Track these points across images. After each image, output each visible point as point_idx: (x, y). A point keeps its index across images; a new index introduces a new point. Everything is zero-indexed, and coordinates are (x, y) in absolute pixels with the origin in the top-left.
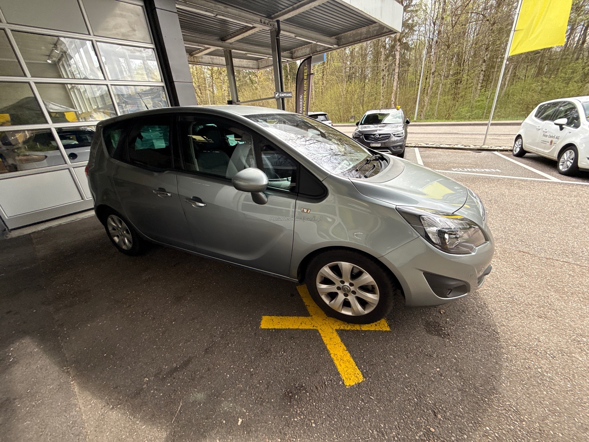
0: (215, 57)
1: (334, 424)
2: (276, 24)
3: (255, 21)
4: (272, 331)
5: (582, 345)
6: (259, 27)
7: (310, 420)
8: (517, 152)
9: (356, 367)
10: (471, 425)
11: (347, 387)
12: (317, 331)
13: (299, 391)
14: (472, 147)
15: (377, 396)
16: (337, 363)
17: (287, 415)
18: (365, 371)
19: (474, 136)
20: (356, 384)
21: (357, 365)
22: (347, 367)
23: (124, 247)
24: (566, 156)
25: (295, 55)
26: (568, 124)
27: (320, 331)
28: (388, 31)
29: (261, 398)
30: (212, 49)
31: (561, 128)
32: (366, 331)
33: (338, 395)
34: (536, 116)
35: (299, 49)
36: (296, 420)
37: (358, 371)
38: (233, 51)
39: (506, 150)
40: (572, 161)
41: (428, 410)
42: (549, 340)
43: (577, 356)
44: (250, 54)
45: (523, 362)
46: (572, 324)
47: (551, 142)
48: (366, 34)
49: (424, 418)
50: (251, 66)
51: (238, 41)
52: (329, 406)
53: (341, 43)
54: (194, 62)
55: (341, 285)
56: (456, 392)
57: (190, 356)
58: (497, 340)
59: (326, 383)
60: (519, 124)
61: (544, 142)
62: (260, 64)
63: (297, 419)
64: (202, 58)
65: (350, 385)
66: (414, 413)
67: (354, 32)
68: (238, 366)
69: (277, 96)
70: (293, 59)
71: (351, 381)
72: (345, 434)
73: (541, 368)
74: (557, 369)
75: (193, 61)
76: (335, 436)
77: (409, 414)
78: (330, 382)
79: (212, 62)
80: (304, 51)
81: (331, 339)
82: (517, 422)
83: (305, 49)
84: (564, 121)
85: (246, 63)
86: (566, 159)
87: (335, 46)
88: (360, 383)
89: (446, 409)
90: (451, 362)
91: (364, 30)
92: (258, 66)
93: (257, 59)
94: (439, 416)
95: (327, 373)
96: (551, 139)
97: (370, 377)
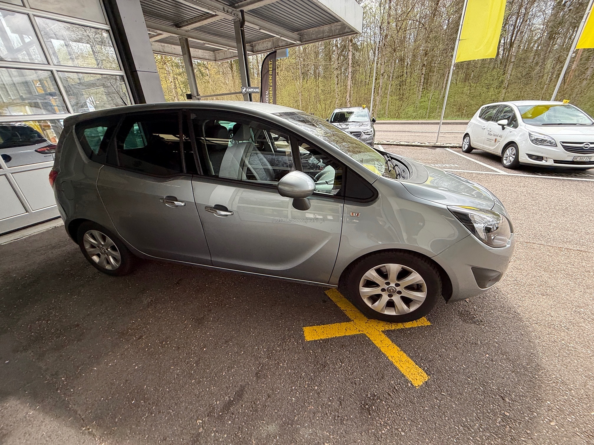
0: (166, 45)
1: (421, 428)
2: (240, 14)
3: (218, 9)
4: (320, 341)
5: (583, 315)
6: (221, 15)
7: (397, 429)
8: (466, 148)
9: (417, 366)
10: (535, 402)
11: (417, 388)
12: (364, 336)
13: (374, 401)
14: (427, 144)
15: (447, 391)
16: (397, 365)
17: (373, 429)
18: (426, 368)
19: (424, 134)
20: (423, 384)
21: (416, 364)
22: (409, 368)
23: (108, 267)
24: (509, 152)
25: (256, 48)
26: (509, 125)
27: (367, 335)
28: (349, 31)
29: (339, 417)
30: (165, 35)
31: (503, 128)
32: (410, 328)
33: (413, 398)
34: (480, 117)
35: (260, 42)
36: (383, 432)
37: (420, 370)
38: (189, 39)
39: (456, 147)
40: (514, 157)
41: (495, 396)
42: (558, 314)
43: (583, 325)
44: (209, 44)
45: (549, 337)
46: (568, 297)
47: (496, 140)
48: (328, 32)
49: (495, 405)
50: (207, 57)
51: (196, 29)
52: (409, 411)
53: (303, 40)
55: (386, 287)
56: (510, 373)
57: (241, 385)
58: (520, 320)
59: (396, 388)
60: (467, 124)
61: (489, 140)
62: (217, 56)
63: (384, 430)
65: (419, 385)
67: (316, 29)
68: (300, 387)
69: (244, 90)
70: (254, 52)
71: (418, 381)
72: (435, 436)
73: (563, 340)
74: (575, 339)
76: (427, 440)
77: (482, 403)
78: (399, 386)
79: (163, 50)
80: (265, 45)
81: (381, 341)
82: (567, 391)
83: (267, 43)
84: (505, 122)
85: (202, 54)
86: (508, 154)
87: (298, 42)
88: (426, 382)
89: (510, 392)
90: (495, 346)
91: (326, 28)
92: (215, 57)
93: (214, 50)
94: (507, 400)
95: (393, 377)
96: (495, 137)
97: (434, 374)
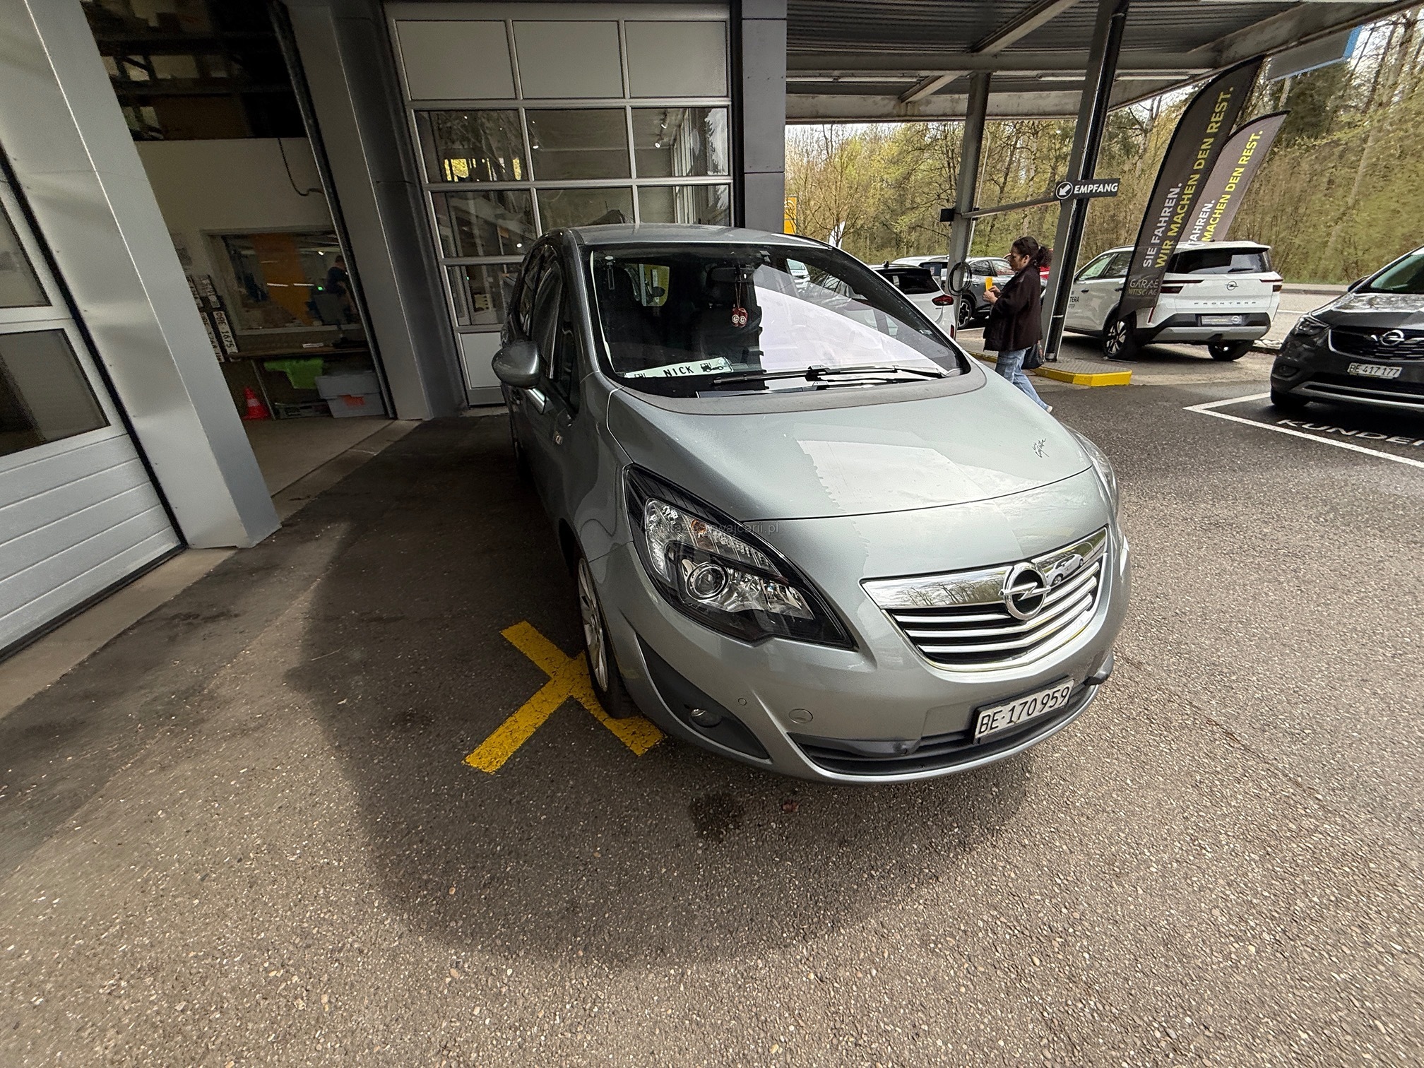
0: (963, 96)
1: (389, 778)
4: (506, 644)
7: (381, 754)
9: (510, 754)
11: (462, 762)
12: (549, 679)
13: (420, 722)
15: (472, 800)
16: (501, 729)
17: (376, 731)
18: (511, 766)
20: (476, 768)
21: (515, 752)
22: (501, 744)
27: (550, 683)
29: (386, 698)
30: (949, 77)
32: (605, 729)
33: (442, 760)
36: (374, 742)
37: (504, 760)
38: (999, 73)
44: (1053, 75)
52: (416, 761)
54: (905, 116)
56: (562, 898)
57: (405, 616)
58: (804, 934)
63: (376, 743)
64: (928, 102)
65: (469, 763)
66: (469, 856)
68: (420, 655)
69: (1063, 192)
71: (479, 760)
75: (903, 113)
77: (464, 850)
78: (458, 741)
79: (953, 109)
81: (546, 701)
85: (1056, 101)
88: (481, 772)
90: (638, 868)
95: (472, 731)
97: (503, 778)
